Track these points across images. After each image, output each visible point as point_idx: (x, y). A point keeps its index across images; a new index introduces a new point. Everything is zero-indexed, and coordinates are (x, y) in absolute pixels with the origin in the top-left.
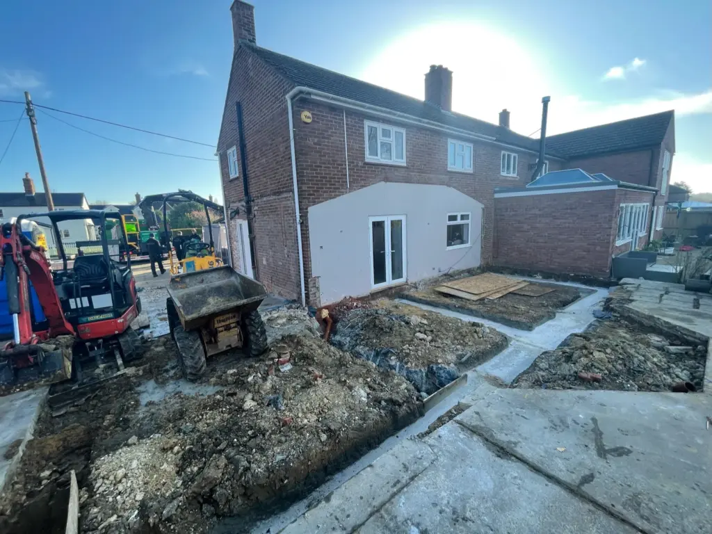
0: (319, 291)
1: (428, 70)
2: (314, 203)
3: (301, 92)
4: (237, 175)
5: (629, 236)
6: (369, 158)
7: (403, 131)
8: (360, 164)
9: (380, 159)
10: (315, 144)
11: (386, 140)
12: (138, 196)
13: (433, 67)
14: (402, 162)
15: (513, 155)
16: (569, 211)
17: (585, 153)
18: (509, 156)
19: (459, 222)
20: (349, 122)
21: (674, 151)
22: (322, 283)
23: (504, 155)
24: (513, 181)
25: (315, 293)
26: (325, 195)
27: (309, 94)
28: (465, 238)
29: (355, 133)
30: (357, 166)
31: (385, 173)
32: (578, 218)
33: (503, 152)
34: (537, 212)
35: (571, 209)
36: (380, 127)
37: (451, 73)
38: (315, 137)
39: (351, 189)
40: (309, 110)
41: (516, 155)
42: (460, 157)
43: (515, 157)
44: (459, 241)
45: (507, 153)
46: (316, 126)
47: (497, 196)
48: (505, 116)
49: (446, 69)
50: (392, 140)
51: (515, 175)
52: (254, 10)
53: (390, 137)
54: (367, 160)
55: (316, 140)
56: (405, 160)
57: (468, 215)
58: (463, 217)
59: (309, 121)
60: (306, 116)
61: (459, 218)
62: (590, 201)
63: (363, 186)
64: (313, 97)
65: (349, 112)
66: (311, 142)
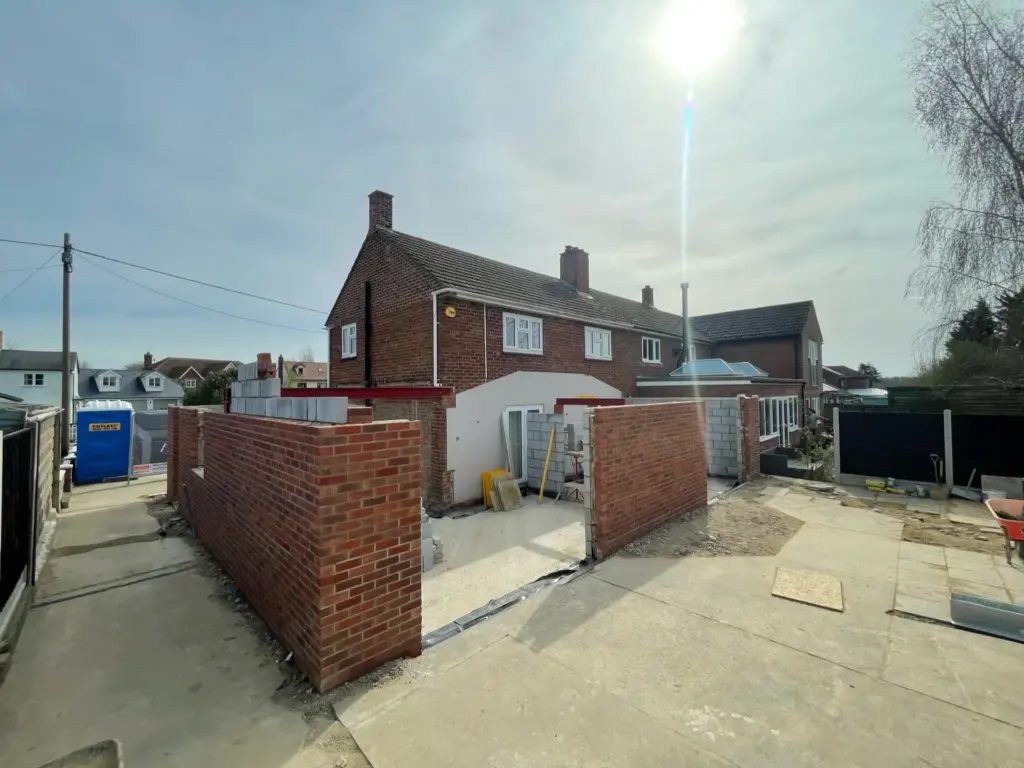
1: (563, 251)
4: (354, 355)
5: (775, 430)
6: (507, 348)
7: (540, 321)
8: (498, 354)
9: (516, 349)
10: (456, 336)
11: (523, 330)
13: (568, 248)
14: (539, 351)
15: (655, 341)
18: (650, 342)
20: (489, 316)
21: (822, 340)
22: (455, 478)
23: (645, 341)
24: (656, 367)
26: (465, 385)
27: (455, 293)
29: (495, 325)
30: (495, 356)
31: (523, 362)
33: (644, 338)
36: (517, 318)
37: (586, 255)
38: (457, 330)
39: (490, 379)
40: (452, 306)
41: (659, 341)
42: (598, 345)
43: (657, 344)
45: (647, 339)
46: (458, 319)
47: (639, 384)
48: (648, 293)
49: (581, 251)
50: (529, 330)
51: (658, 362)
52: (393, 199)
53: (527, 327)
54: (505, 350)
55: (458, 333)
56: (541, 349)
59: (453, 316)
60: (450, 312)
63: (501, 376)
64: (458, 296)
65: (489, 307)
66: (453, 335)
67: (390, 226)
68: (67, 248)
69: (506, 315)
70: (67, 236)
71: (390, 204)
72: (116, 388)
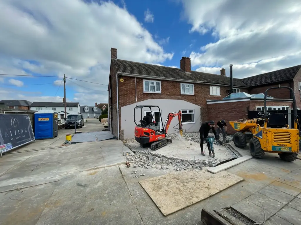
0: (124, 135)
2: (123, 106)
3: (119, 74)
7: (160, 82)
8: (141, 93)
9: (149, 92)
10: (124, 88)
11: (153, 85)
12: (96, 103)
14: (159, 92)
16: (234, 109)
17: (259, 84)
19: (188, 113)
20: (137, 81)
22: (125, 132)
25: (122, 136)
26: (128, 103)
28: (192, 120)
29: (140, 84)
30: (140, 94)
31: (152, 96)
32: (238, 112)
34: (222, 109)
35: (235, 108)
36: (150, 82)
38: (125, 86)
39: (138, 101)
40: (123, 78)
44: (190, 121)
47: (208, 103)
50: (155, 85)
53: (154, 84)
54: (144, 92)
55: (125, 87)
57: (193, 111)
58: (190, 111)
60: (122, 80)
61: (188, 112)
62: (241, 105)
63: (142, 100)
64: (123, 75)
65: (137, 78)
66: (123, 87)
67: (116, 58)
68: (65, 77)
69: (144, 81)
70: (64, 74)
71: (116, 51)
72: (88, 111)
